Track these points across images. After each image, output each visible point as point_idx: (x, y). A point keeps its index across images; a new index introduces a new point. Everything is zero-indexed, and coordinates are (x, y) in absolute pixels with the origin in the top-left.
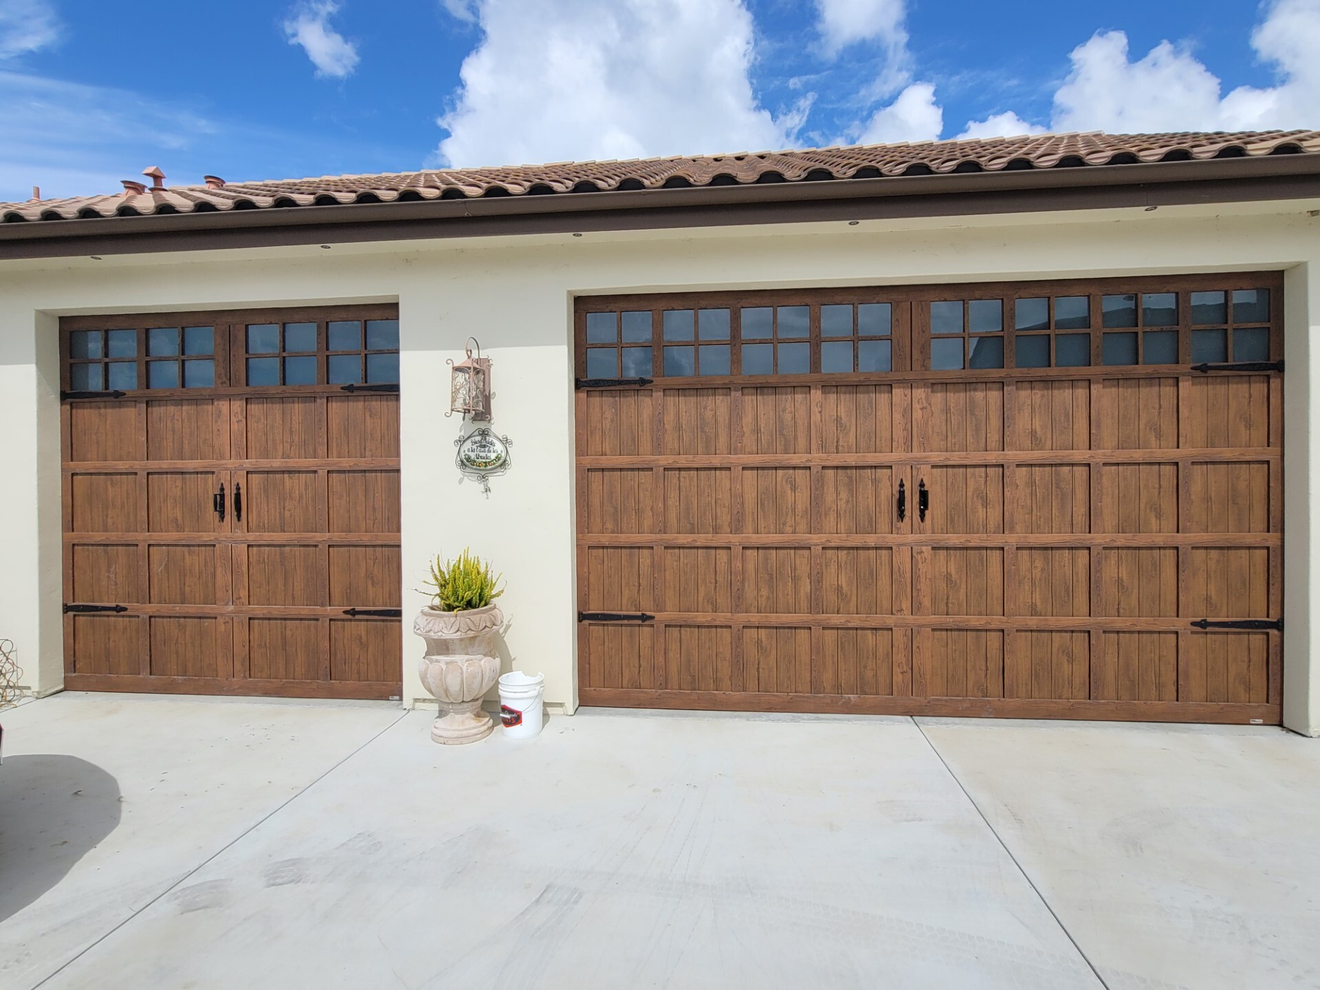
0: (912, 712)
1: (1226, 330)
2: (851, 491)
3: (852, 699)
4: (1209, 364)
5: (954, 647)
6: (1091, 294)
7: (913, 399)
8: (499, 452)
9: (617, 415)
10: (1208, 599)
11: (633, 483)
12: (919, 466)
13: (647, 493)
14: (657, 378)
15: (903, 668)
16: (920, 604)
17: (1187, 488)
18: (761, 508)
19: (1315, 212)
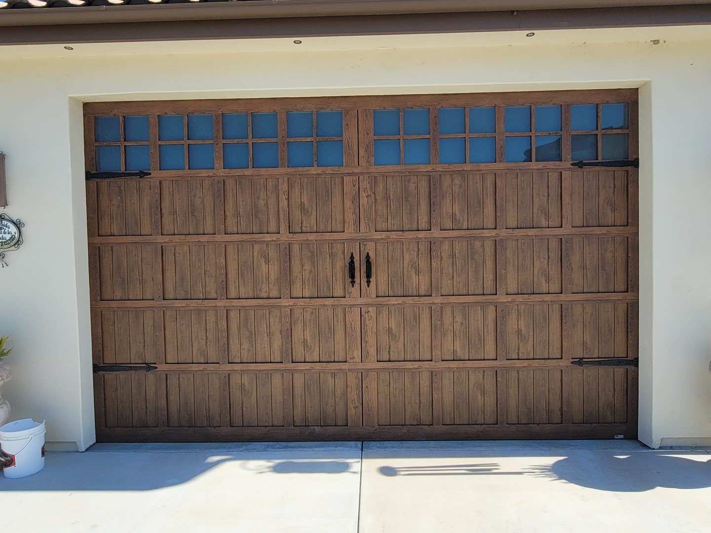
0: (363, 439)
1: (597, 135)
2: (313, 263)
3: (317, 430)
4: (584, 162)
5: (394, 386)
6: (496, 105)
7: (360, 189)
8: (13, 234)
9: (122, 202)
10: (584, 344)
11: (137, 258)
12: (365, 243)
13: (148, 266)
14: (154, 172)
15: (355, 404)
16: (368, 353)
17: (568, 258)
18: (241, 278)
19: (656, 42)
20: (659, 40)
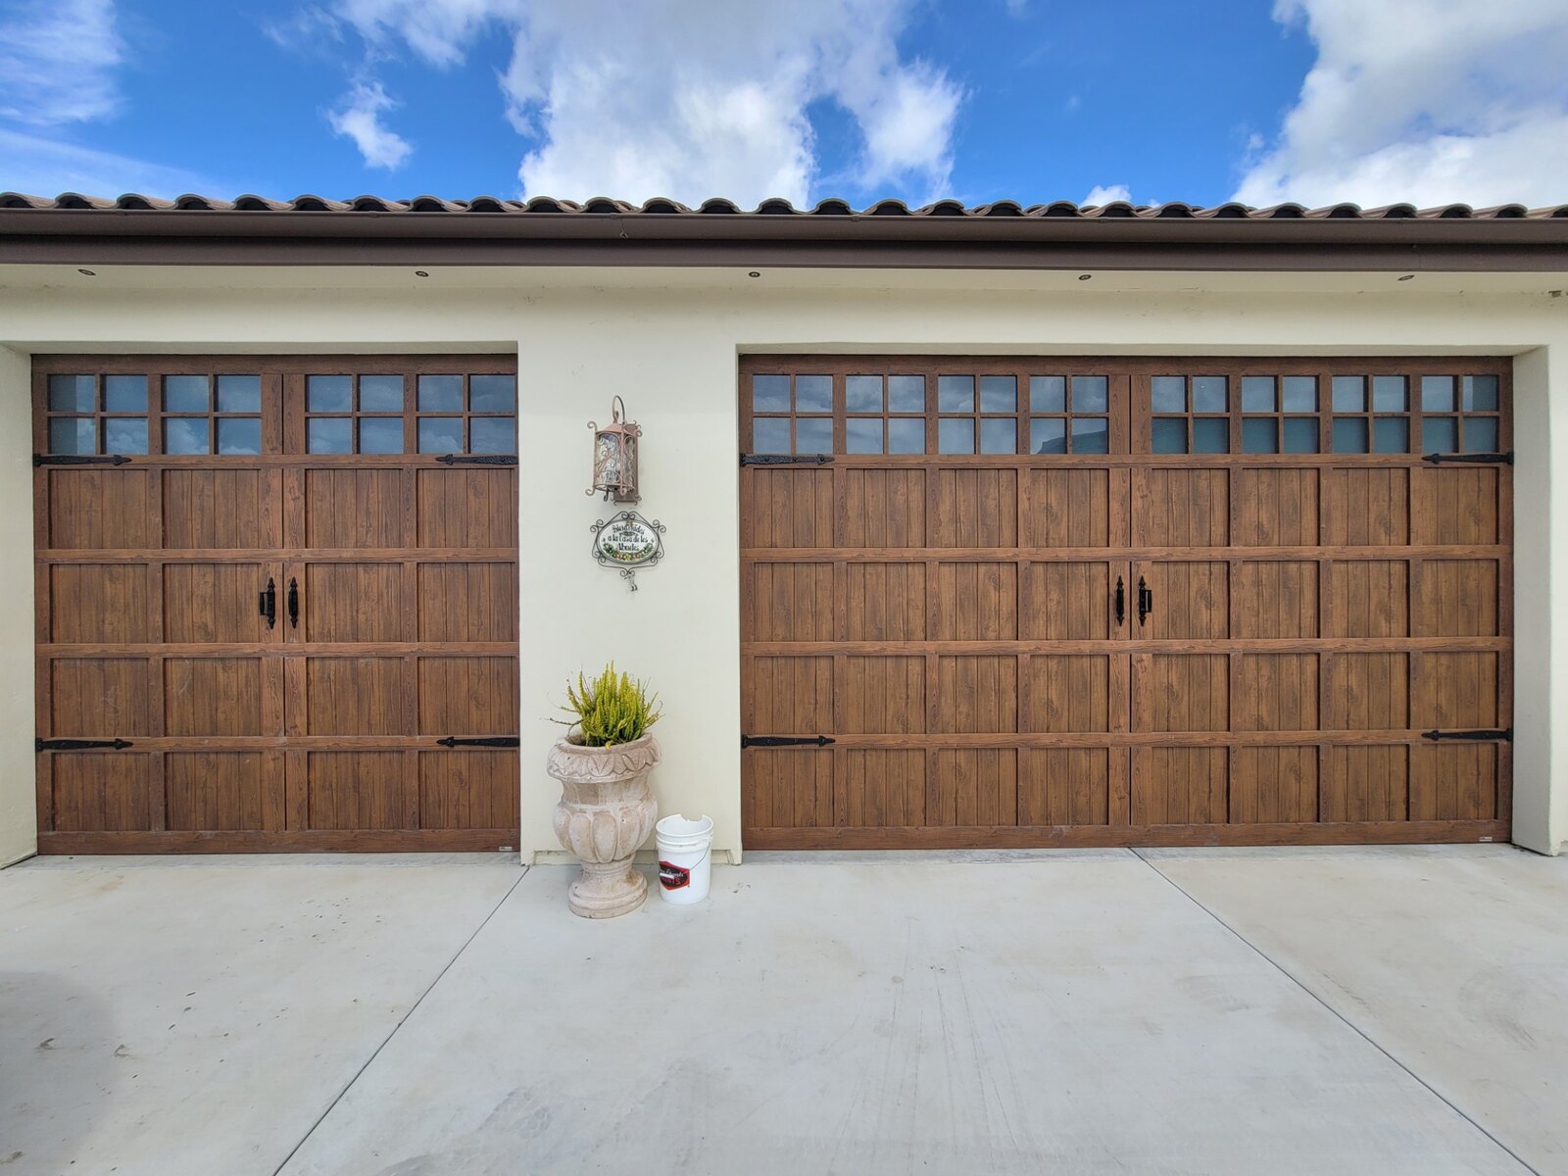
0: (1130, 843)
1: (1457, 417)
2: (1062, 590)
3: (1066, 831)
4: (1440, 455)
5: (1175, 768)
7: (1133, 487)
8: (650, 541)
9: (790, 499)
10: (1438, 709)
11: (809, 581)
12: (1138, 562)
13: (825, 592)
14: (840, 455)
15: (1120, 793)
16: (1140, 719)
17: (1417, 588)
18: (960, 610)
19: (1555, 294)
20: (1560, 291)
